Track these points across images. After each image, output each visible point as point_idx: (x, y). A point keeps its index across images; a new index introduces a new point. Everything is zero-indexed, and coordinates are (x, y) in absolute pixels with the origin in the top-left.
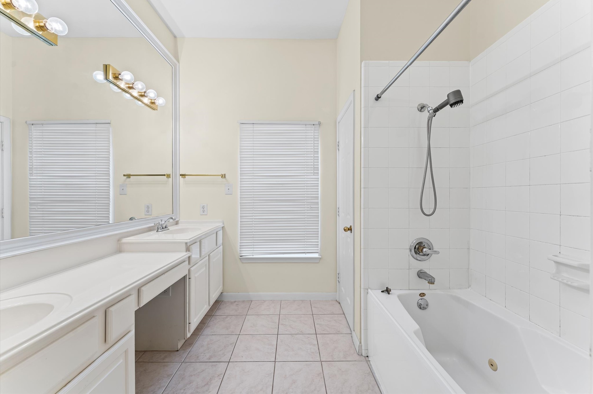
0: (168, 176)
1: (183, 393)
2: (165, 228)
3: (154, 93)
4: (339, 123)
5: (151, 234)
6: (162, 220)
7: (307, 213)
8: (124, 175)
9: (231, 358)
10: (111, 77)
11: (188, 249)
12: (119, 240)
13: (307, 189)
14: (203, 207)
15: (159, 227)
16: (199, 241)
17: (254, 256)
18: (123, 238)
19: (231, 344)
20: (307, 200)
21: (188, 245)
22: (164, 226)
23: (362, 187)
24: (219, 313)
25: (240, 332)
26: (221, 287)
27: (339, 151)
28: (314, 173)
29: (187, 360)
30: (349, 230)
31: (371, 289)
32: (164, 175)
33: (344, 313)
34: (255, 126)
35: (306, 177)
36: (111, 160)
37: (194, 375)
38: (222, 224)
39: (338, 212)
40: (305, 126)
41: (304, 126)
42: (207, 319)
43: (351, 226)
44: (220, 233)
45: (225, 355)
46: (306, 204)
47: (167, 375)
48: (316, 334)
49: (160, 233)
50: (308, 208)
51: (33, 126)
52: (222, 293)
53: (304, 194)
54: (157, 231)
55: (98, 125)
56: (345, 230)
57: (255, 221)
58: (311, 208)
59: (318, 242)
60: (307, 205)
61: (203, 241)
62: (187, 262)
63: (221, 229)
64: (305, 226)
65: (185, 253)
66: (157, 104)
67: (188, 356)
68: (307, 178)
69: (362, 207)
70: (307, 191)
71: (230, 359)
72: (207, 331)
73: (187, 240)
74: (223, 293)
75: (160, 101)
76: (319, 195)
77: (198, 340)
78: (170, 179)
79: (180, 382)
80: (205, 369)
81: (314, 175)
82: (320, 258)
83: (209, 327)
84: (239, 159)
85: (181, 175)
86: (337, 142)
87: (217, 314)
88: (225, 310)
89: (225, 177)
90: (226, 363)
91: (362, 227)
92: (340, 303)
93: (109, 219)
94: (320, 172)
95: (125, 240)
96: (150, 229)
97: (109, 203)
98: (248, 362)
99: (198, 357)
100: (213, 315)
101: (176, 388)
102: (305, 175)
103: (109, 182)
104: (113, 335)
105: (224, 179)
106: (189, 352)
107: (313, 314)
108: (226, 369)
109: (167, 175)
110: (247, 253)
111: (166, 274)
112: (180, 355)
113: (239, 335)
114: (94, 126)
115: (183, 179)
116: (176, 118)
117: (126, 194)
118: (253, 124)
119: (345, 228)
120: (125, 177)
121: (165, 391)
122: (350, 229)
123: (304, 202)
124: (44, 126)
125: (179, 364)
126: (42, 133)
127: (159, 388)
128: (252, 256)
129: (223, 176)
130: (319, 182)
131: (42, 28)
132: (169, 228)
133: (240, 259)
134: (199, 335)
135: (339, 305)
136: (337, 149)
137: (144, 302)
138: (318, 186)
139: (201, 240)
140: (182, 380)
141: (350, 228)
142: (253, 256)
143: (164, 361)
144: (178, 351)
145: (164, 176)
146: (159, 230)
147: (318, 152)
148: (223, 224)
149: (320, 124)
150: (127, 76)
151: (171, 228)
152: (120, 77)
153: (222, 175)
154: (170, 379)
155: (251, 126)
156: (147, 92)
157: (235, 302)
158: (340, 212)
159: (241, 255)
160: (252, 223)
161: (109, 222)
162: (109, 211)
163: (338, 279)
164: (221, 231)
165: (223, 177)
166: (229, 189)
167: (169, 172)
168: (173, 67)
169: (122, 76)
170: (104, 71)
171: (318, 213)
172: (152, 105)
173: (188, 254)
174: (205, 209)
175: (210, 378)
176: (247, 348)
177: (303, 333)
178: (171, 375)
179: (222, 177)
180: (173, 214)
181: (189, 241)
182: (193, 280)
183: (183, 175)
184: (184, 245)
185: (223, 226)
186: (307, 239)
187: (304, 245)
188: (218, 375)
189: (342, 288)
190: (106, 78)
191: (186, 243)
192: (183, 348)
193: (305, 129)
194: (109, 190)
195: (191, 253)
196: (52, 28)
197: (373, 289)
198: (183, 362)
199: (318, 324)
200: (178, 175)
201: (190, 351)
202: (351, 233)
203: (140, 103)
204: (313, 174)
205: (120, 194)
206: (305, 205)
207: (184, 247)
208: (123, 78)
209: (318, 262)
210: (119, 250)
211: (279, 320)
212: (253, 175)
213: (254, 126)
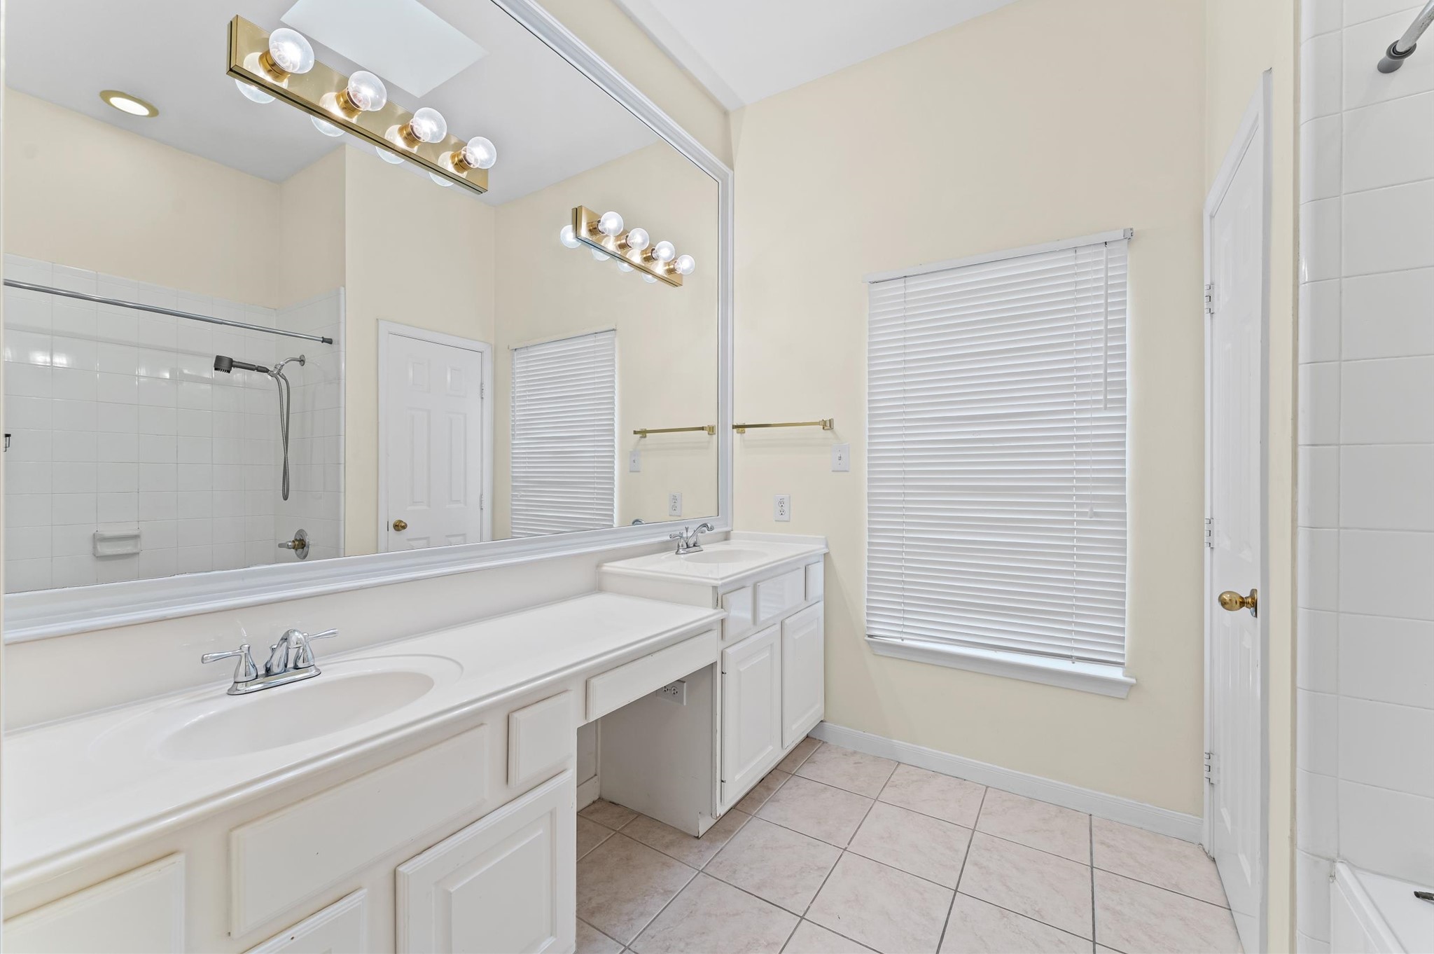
0: (711, 430)
1: (682, 951)
2: (694, 546)
3: (670, 249)
4: (1212, 217)
5: (663, 558)
6: (687, 529)
7: (1080, 531)
8: (635, 432)
9: (809, 907)
10: (584, 232)
11: (719, 602)
12: (598, 566)
13: (1078, 454)
14: (781, 503)
15: (680, 545)
16: (752, 584)
17: (907, 643)
18: (606, 562)
19: (819, 868)
20: (1077, 488)
21: (720, 592)
22: (691, 543)
23: (1301, 441)
24: (807, 771)
25: (849, 844)
26: (819, 706)
27: (1212, 317)
28: (1107, 401)
29: (710, 870)
30: (1243, 603)
31: (1352, 866)
32: (702, 429)
33: (1229, 905)
34: (911, 282)
35: (1075, 415)
36: (616, 403)
37: (716, 916)
38: (823, 546)
39: (1206, 533)
40: (1074, 254)
41: (1072, 254)
42: (778, 780)
43: (1253, 592)
44: (817, 571)
45: (797, 893)
46: (1076, 503)
47: (662, 889)
48: (1094, 943)
49: (682, 556)
50: (1079, 514)
51: (515, 353)
52: (821, 721)
53: (1070, 471)
54: (677, 553)
55: (600, 337)
56: (1224, 604)
57: (907, 546)
58: (1096, 514)
59: (1123, 630)
60: (1079, 505)
61: (762, 585)
62: (715, 634)
63: (822, 559)
64: (1071, 573)
65: (711, 611)
66: (679, 272)
67: (714, 861)
68: (1079, 420)
69: (1302, 520)
70: (1078, 462)
71: (808, 909)
72: (769, 811)
73: (716, 579)
74: (825, 721)
75: (685, 264)
76: (1128, 475)
77: (745, 827)
78: (715, 437)
79: (683, 919)
80: (742, 912)
81: (1106, 408)
82: (1131, 686)
83: (778, 801)
84: (867, 377)
85: (734, 427)
86: (1206, 288)
87: (803, 773)
88: (823, 768)
89: (831, 427)
90: (794, 919)
91: (1301, 601)
92: (1214, 860)
93: (612, 521)
94: (1129, 396)
95: (609, 567)
96: (663, 547)
97: (612, 489)
98: (851, 940)
99: (735, 872)
100: (794, 774)
101: (672, 931)
102: (1071, 411)
103: (613, 446)
104: (524, 770)
105: (828, 431)
106: (719, 852)
107: (1092, 867)
108: (791, 936)
109: (708, 429)
110: (887, 631)
111: (655, 655)
112: (700, 851)
113: (845, 849)
114: (592, 338)
115: (739, 435)
116: (725, 296)
117: (639, 472)
118: (904, 279)
119: (1227, 597)
120: (638, 436)
121: (649, 927)
122: (1250, 603)
123: (1071, 496)
124: (530, 350)
125: (693, 872)
126: (527, 362)
127: (642, 914)
128: (900, 641)
129: (828, 425)
130: (1128, 432)
131: (462, 164)
132: (702, 546)
133: (869, 642)
134: (751, 815)
135: (1212, 865)
136: (1206, 311)
137: (598, 711)
138: (1123, 444)
139: (758, 584)
140: (688, 916)
141: (1250, 600)
142: (903, 640)
143: (667, 852)
144: (697, 837)
145: (702, 431)
146: (681, 551)
147: (1123, 330)
148: (827, 546)
149: (1129, 236)
150: (611, 222)
151: (707, 548)
152: (600, 228)
153: (825, 422)
154: (666, 901)
155: (900, 284)
156: (656, 248)
157: (855, 753)
158: (1215, 533)
159: (869, 634)
160: (901, 550)
161: (612, 526)
162: (612, 505)
163: (1206, 774)
164: (820, 566)
165: (826, 428)
166: (840, 458)
167: (710, 420)
168: (720, 182)
169: (603, 224)
170: (573, 224)
171: (1125, 533)
172: (671, 277)
173: (717, 614)
174: (786, 508)
175: (749, 943)
176: (857, 895)
177: (1042, 917)
178: (672, 892)
179: (823, 428)
180: (719, 516)
181: (720, 582)
182: (730, 678)
183: (740, 427)
184: (710, 591)
185: (826, 551)
186: (1078, 615)
187: (1070, 632)
188: (768, 944)
189: (1225, 812)
190: (577, 237)
191: (715, 588)
192: (711, 836)
193: (1073, 263)
194: (613, 462)
195: (726, 613)
196: (476, 160)
197: (1360, 868)
198: (702, 871)
199: (1107, 908)
200: (730, 427)
201: (721, 850)
202: (1256, 616)
203: (650, 276)
204: (1102, 406)
205: (631, 471)
206: (1071, 505)
207: (709, 597)
208: (605, 229)
209: (1123, 697)
210: (598, 588)
211: (969, 847)
212: (904, 419)
213: (907, 284)
